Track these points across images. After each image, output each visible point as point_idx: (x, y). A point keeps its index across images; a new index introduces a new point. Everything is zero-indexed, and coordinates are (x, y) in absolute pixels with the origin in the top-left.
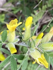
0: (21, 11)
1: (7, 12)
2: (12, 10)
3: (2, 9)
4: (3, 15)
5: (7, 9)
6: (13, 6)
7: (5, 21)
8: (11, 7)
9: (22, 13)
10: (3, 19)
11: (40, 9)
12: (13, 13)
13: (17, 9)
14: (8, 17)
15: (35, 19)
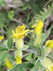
0: (30, 8)
1: (16, 9)
2: (21, 7)
3: (11, 6)
4: (12, 12)
5: (16, 6)
6: (22, 3)
7: (14, 17)
8: (20, 4)
9: (31, 10)
10: (12, 16)
11: (49, 6)
12: (22, 10)
13: (26, 6)
14: (17, 14)
15: (44, 16)
